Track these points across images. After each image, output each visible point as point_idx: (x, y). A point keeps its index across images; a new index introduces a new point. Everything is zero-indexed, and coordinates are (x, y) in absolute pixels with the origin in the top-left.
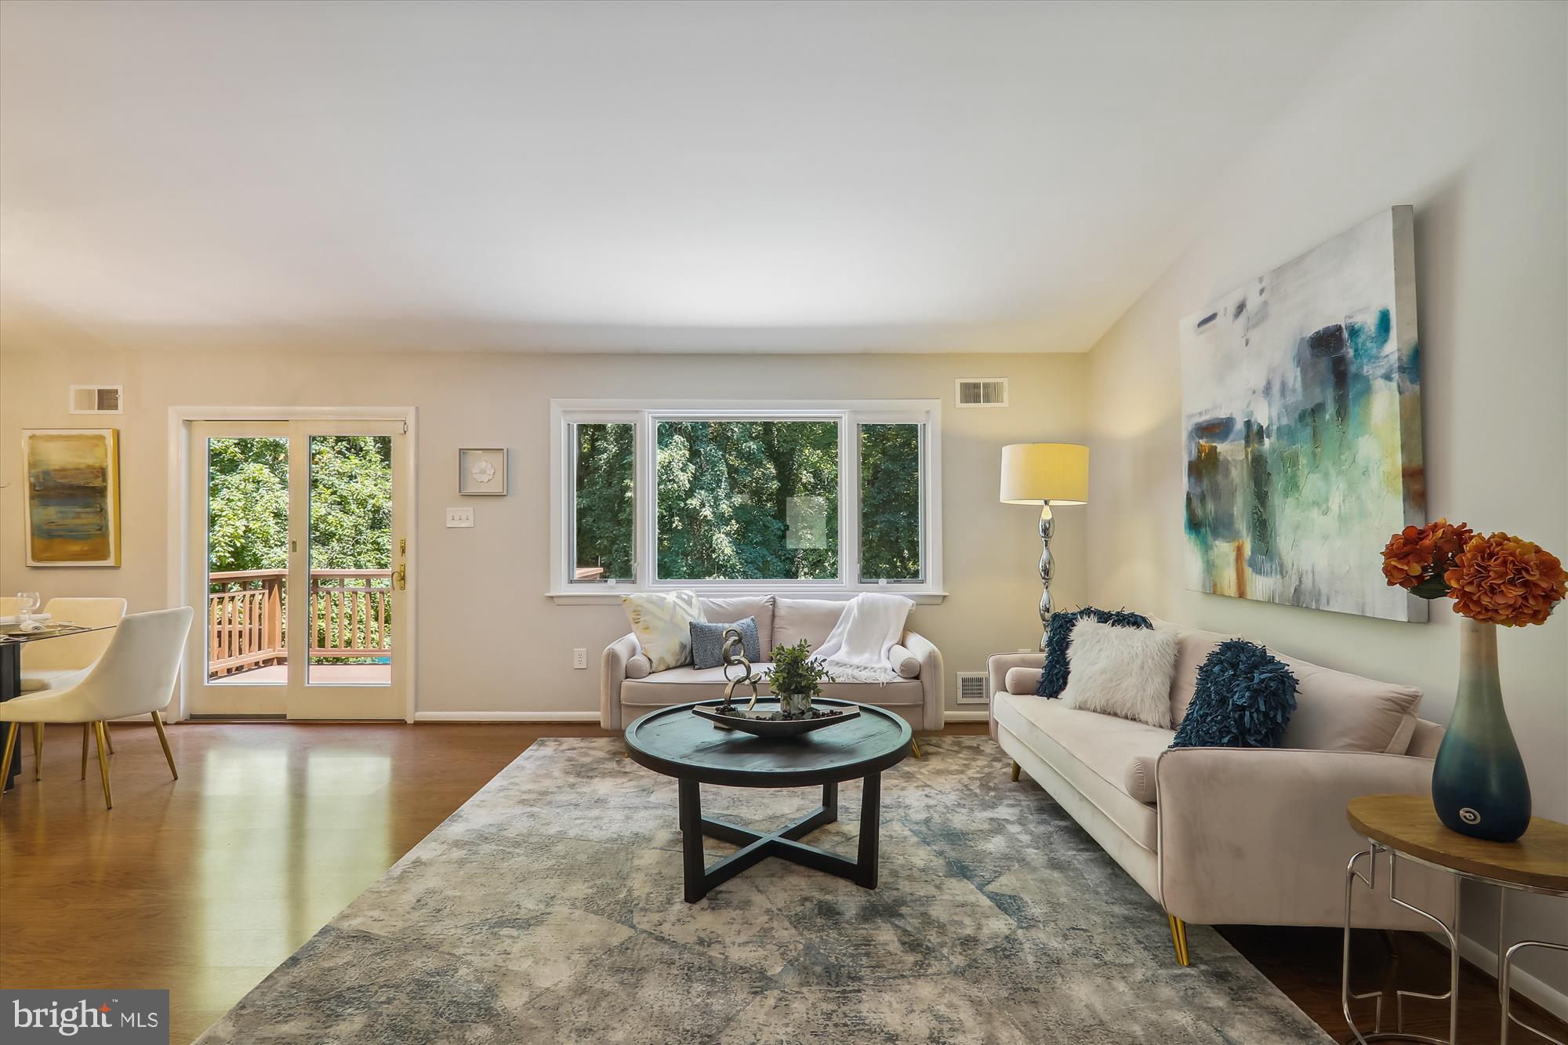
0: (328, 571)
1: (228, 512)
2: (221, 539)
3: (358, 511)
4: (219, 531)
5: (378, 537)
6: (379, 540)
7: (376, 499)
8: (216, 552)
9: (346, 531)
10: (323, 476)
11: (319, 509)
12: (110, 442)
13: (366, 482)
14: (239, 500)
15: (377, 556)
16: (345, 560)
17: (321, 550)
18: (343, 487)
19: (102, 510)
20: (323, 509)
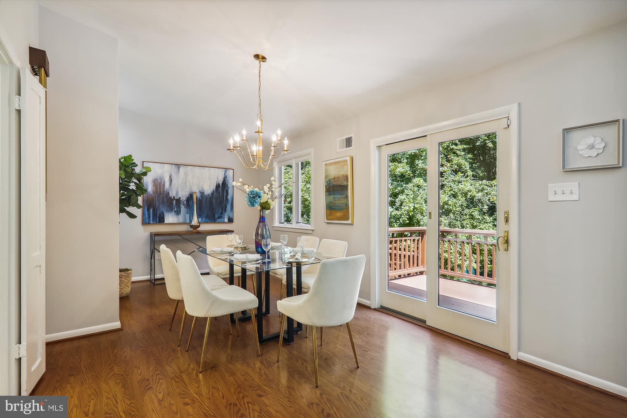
0: (447, 229)
1: (407, 200)
2: (404, 212)
3: (462, 199)
4: (403, 208)
5: (472, 212)
6: (473, 213)
7: (472, 192)
8: (402, 218)
9: (457, 209)
10: (446, 183)
11: (445, 198)
12: (349, 163)
13: (466, 184)
14: (411, 195)
15: (471, 222)
16: (456, 223)
17: (445, 218)
18: (455, 188)
19: (347, 196)
20: (446, 198)
